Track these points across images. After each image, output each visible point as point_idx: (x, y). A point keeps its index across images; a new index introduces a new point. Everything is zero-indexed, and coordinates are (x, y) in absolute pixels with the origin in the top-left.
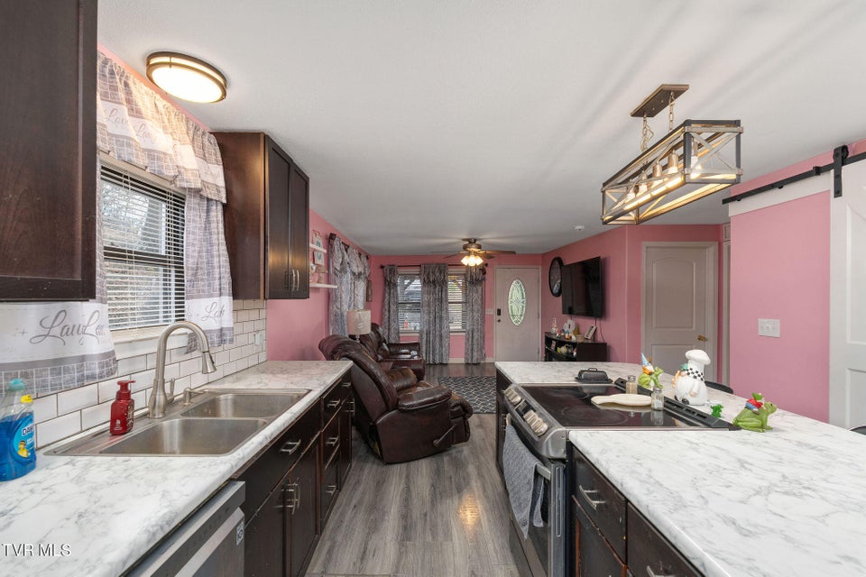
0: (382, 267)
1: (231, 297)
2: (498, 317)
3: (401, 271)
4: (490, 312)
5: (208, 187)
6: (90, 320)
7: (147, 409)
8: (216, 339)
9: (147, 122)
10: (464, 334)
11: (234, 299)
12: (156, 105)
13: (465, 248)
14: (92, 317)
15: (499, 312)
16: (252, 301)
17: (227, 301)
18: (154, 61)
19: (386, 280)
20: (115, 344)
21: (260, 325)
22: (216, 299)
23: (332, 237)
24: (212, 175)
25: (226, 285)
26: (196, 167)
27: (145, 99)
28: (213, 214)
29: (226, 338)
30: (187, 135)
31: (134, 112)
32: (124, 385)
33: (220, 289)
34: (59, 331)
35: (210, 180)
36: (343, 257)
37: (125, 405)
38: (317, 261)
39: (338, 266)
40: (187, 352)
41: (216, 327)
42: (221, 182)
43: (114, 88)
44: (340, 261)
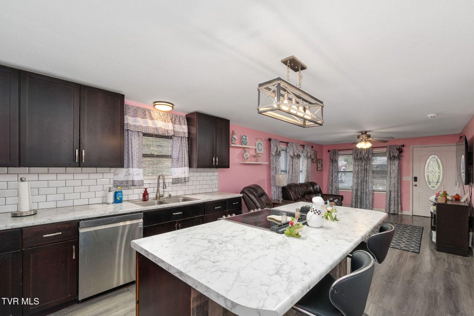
0: (329, 151)
1: (188, 167)
2: (415, 183)
3: (341, 152)
4: (407, 178)
5: (180, 133)
6: (135, 172)
7: (155, 198)
8: (183, 181)
10: (385, 193)
13: (359, 137)
15: (416, 179)
17: (187, 169)
19: (331, 159)
22: (183, 168)
23: (270, 140)
24: (183, 129)
25: (186, 164)
26: (172, 129)
27: (155, 115)
28: (183, 141)
29: (186, 180)
30: (171, 119)
31: (152, 119)
32: (146, 189)
33: (185, 165)
34: (128, 174)
35: (182, 131)
36: (277, 149)
37: (145, 194)
38: (258, 152)
39: (273, 153)
40: (173, 184)
41: (183, 176)
42: (186, 130)
43: (145, 115)
44: (275, 151)
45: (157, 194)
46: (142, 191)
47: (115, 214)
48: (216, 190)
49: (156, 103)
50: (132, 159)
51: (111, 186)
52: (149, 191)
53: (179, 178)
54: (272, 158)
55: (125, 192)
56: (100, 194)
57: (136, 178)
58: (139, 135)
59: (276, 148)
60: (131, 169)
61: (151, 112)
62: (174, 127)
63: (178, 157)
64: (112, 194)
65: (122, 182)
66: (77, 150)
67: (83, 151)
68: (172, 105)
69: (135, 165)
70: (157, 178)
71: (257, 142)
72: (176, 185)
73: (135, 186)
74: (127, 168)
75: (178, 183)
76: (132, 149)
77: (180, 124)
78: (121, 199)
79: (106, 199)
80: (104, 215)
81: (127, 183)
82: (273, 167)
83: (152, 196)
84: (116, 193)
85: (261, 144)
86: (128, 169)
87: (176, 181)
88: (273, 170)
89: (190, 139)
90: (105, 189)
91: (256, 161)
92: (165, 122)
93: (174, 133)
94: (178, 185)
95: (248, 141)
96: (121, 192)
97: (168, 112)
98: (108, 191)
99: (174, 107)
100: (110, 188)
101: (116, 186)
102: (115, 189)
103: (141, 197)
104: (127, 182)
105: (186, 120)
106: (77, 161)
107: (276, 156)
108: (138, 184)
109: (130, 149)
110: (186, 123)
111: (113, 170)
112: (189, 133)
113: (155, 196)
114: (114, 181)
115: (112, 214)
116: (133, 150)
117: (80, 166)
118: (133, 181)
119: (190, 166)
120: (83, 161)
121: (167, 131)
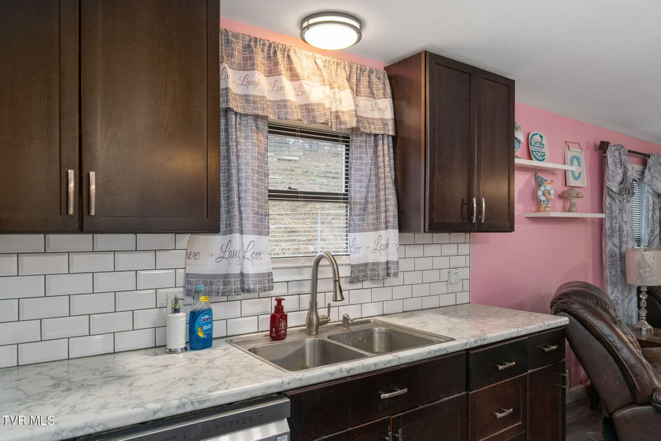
1: (397, 231)
5: (373, 123)
6: (247, 248)
7: (305, 327)
8: (382, 272)
9: (303, 82)
11: (400, 232)
12: (316, 63)
14: (249, 245)
16: (447, 234)
17: (393, 234)
18: (305, 24)
20: (273, 269)
21: (461, 261)
22: (382, 232)
23: (603, 147)
24: (379, 109)
25: (391, 219)
26: (353, 107)
27: (303, 63)
28: (380, 148)
29: (392, 271)
30: (349, 79)
31: (294, 76)
32: (279, 301)
33: (386, 222)
34: (228, 254)
35: (376, 115)
36: (625, 174)
37: (278, 317)
38: (572, 182)
39: (613, 184)
40: (351, 282)
41: (383, 259)
42: (389, 115)
43: (276, 64)
44: (619, 178)
45: (310, 315)
46: (269, 306)
47: (198, 407)
48: (464, 298)
49: (312, 21)
50: (240, 206)
51: (179, 292)
52: (287, 305)
53: (366, 265)
54: (607, 200)
55: (218, 310)
56: (147, 318)
57: (251, 268)
58: (257, 128)
59: (620, 171)
60: (237, 236)
61: (292, 54)
62: (356, 105)
63: (366, 198)
64: (182, 319)
65: (209, 279)
66: (71, 173)
67: (92, 175)
68: (357, 25)
69: (248, 225)
70: (312, 264)
71: (569, 154)
72: (359, 285)
73: (249, 291)
74: (226, 233)
75: (365, 278)
76: (238, 171)
77: (372, 95)
78: (209, 333)
79: (165, 337)
80: (160, 415)
81: (226, 284)
82: (612, 228)
83: (295, 321)
84: (194, 317)
85: (578, 159)
86: (228, 236)
87: (362, 273)
88: (612, 236)
89: (400, 142)
90: (161, 301)
91: (569, 211)
92: (331, 87)
93: (358, 122)
94: (366, 284)
95: (546, 150)
96: (209, 311)
97: (340, 56)
98: (170, 309)
99: (363, 33)
100: (176, 300)
101: (191, 293)
102: (189, 300)
103: (266, 326)
104: (226, 277)
105: (387, 82)
106: (71, 211)
107: (620, 193)
108: (258, 286)
109: (234, 172)
110: (389, 90)
111: (184, 239)
112: (397, 122)
113: (304, 321)
114: (187, 275)
115: (189, 408)
116: (243, 174)
117: (81, 230)
118: (242, 274)
119: (403, 226)
120: (93, 213)
121: (337, 117)
